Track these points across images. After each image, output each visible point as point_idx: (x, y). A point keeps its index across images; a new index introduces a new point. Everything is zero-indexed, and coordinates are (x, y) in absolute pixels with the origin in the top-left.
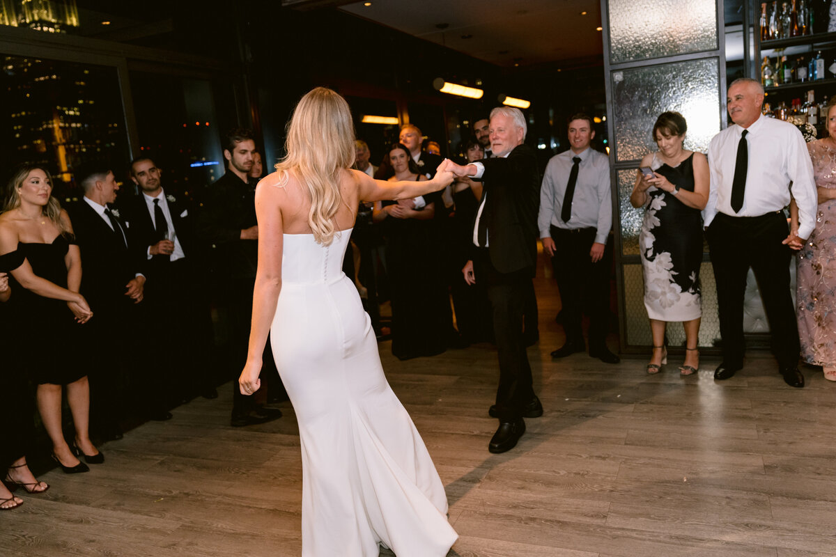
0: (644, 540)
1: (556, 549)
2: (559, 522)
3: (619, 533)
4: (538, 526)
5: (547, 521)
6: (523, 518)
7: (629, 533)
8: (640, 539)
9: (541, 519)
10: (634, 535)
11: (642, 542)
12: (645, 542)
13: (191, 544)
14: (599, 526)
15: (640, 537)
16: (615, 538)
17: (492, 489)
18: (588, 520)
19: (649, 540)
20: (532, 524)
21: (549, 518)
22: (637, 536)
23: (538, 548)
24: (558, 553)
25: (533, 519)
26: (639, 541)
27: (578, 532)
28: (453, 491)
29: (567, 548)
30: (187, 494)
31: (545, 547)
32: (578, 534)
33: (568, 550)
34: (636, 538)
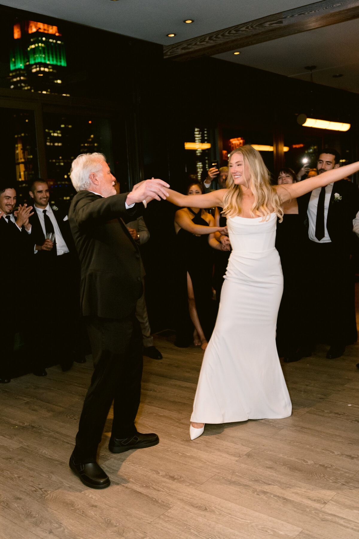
0: (348, 528)
1: (270, 518)
2: (285, 499)
3: (330, 518)
4: (266, 499)
5: (275, 496)
6: (258, 490)
7: (337, 520)
8: (344, 526)
9: (271, 494)
10: (342, 522)
11: (344, 529)
12: (347, 530)
13: (21, 460)
14: (316, 509)
15: (346, 524)
16: (323, 521)
17: (245, 464)
18: (309, 502)
19: (352, 529)
20: (262, 496)
21: (278, 494)
22: (344, 524)
23: (257, 514)
24: (270, 522)
25: (265, 493)
26: (343, 528)
27: (295, 510)
28: (215, 460)
29: (279, 519)
30: (33, 427)
31: (263, 515)
32: (295, 511)
33: (279, 521)
34: (342, 525)
